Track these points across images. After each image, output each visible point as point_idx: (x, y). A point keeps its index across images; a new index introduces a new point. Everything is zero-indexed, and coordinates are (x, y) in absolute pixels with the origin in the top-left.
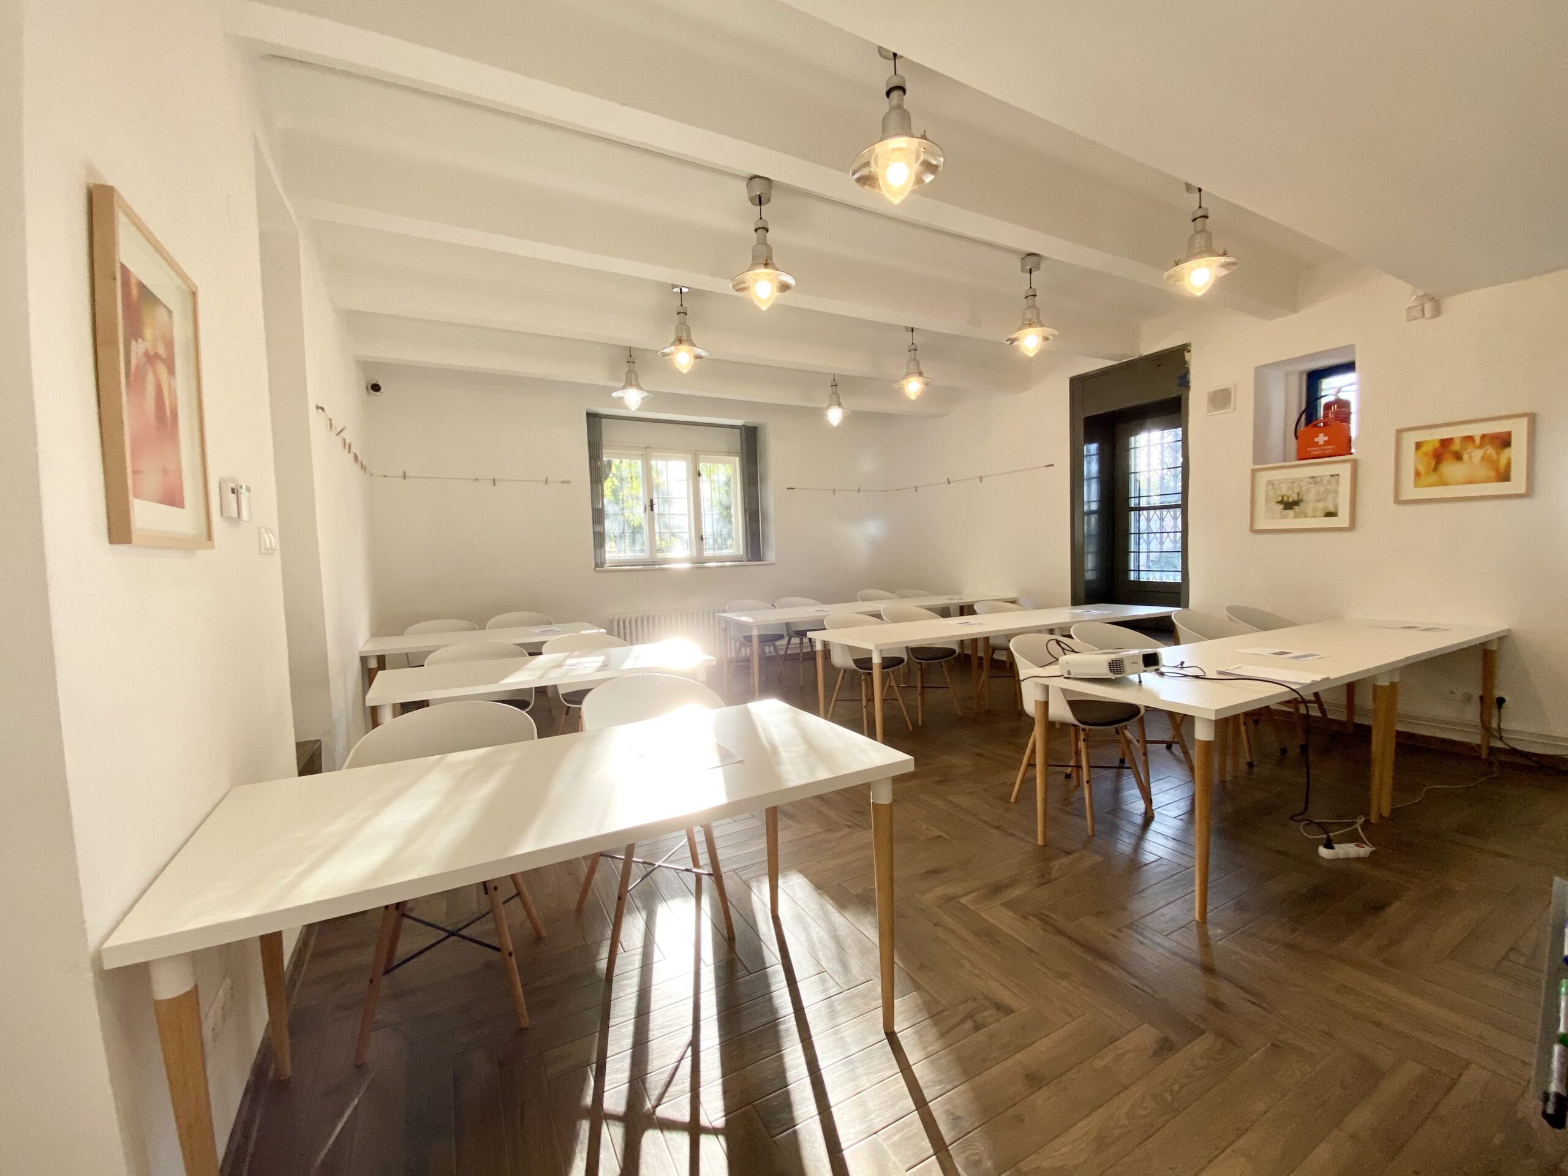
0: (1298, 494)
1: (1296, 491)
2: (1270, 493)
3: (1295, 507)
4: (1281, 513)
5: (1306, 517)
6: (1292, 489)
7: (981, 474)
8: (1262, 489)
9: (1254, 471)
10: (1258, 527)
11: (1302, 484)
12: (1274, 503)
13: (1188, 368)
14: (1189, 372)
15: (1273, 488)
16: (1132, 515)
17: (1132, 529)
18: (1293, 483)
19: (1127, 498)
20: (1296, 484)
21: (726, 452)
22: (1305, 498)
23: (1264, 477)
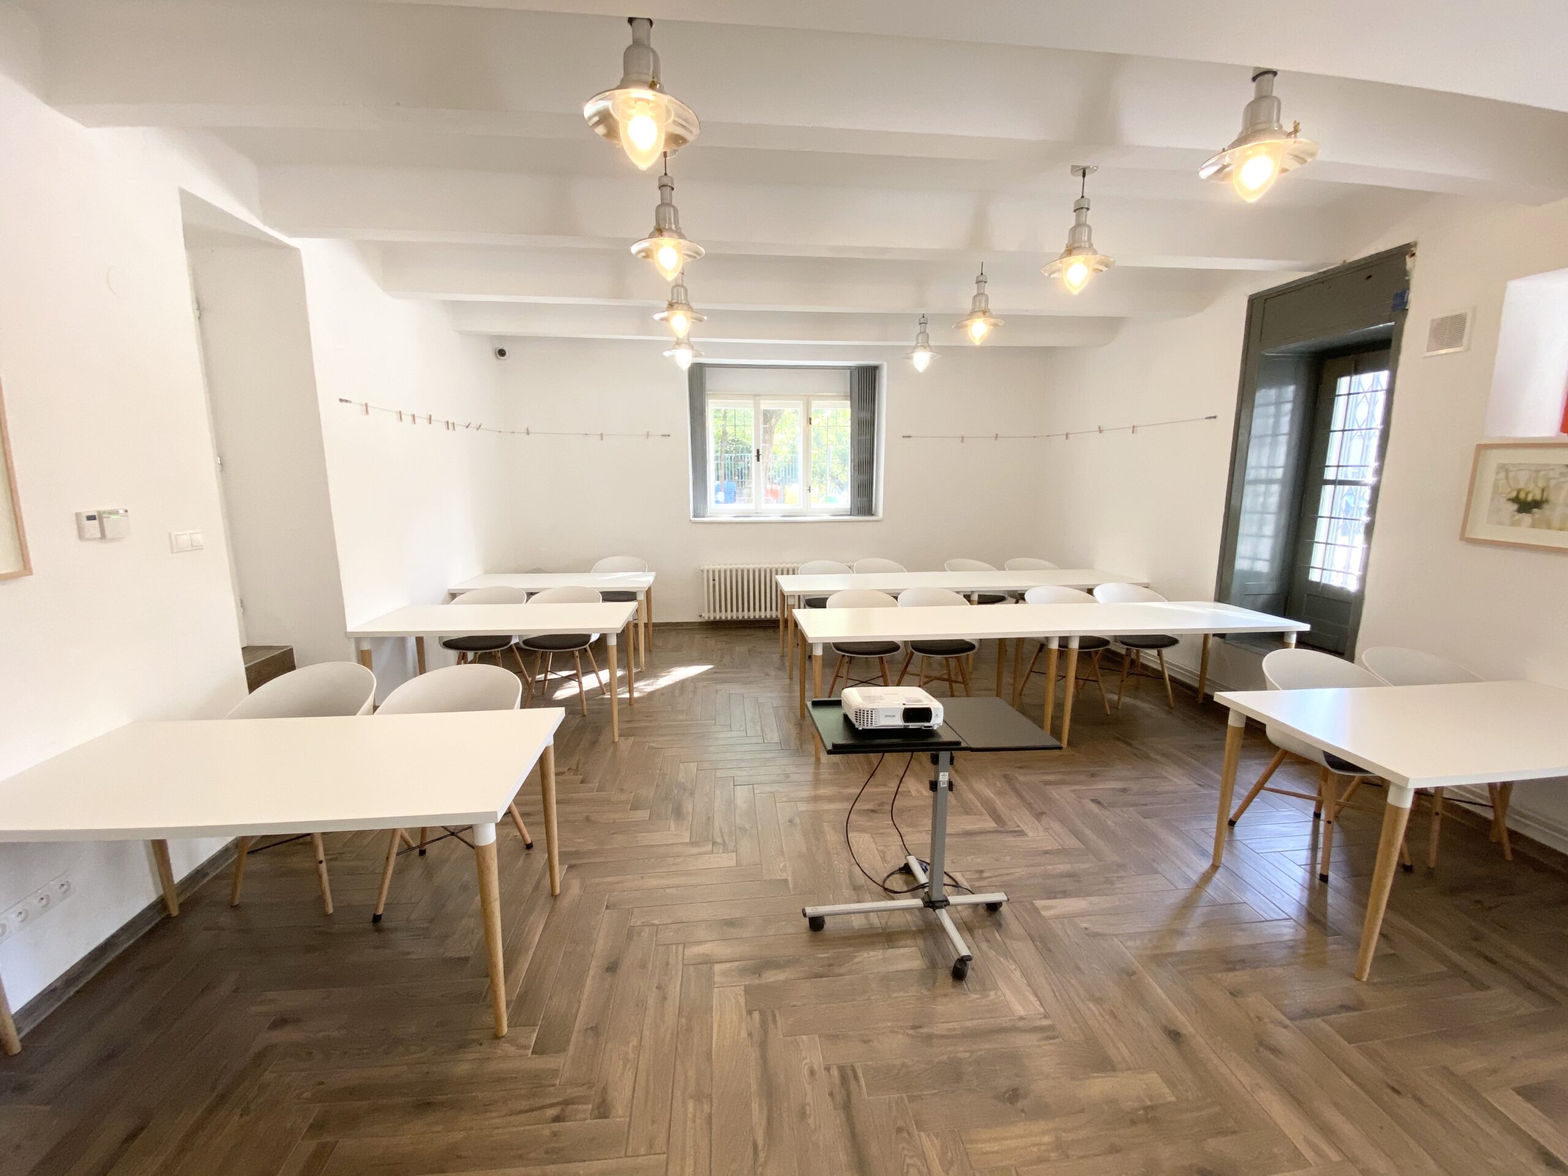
0: (1543, 490)
1: (1541, 484)
2: (1502, 483)
3: (1535, 510)
4: (1513, 516)
5: (1549, 527)
6: (1536, 482)
7: (1135, 424)
8: (1489, 477)
9: (1481, 448)
10: (1470, 534)
11: (1551, 474)
12: (1505, 500)
13: (1408, 282)
14: (1408, 288)
15: (1507, 478)
16: (1327, 491)
17: (1324, 509)
18: (1538, 471)
19: (1322, 466)
20: (1542, 473)
21: (841, 396)
22: (1552, 497)
23: (1495, 458)
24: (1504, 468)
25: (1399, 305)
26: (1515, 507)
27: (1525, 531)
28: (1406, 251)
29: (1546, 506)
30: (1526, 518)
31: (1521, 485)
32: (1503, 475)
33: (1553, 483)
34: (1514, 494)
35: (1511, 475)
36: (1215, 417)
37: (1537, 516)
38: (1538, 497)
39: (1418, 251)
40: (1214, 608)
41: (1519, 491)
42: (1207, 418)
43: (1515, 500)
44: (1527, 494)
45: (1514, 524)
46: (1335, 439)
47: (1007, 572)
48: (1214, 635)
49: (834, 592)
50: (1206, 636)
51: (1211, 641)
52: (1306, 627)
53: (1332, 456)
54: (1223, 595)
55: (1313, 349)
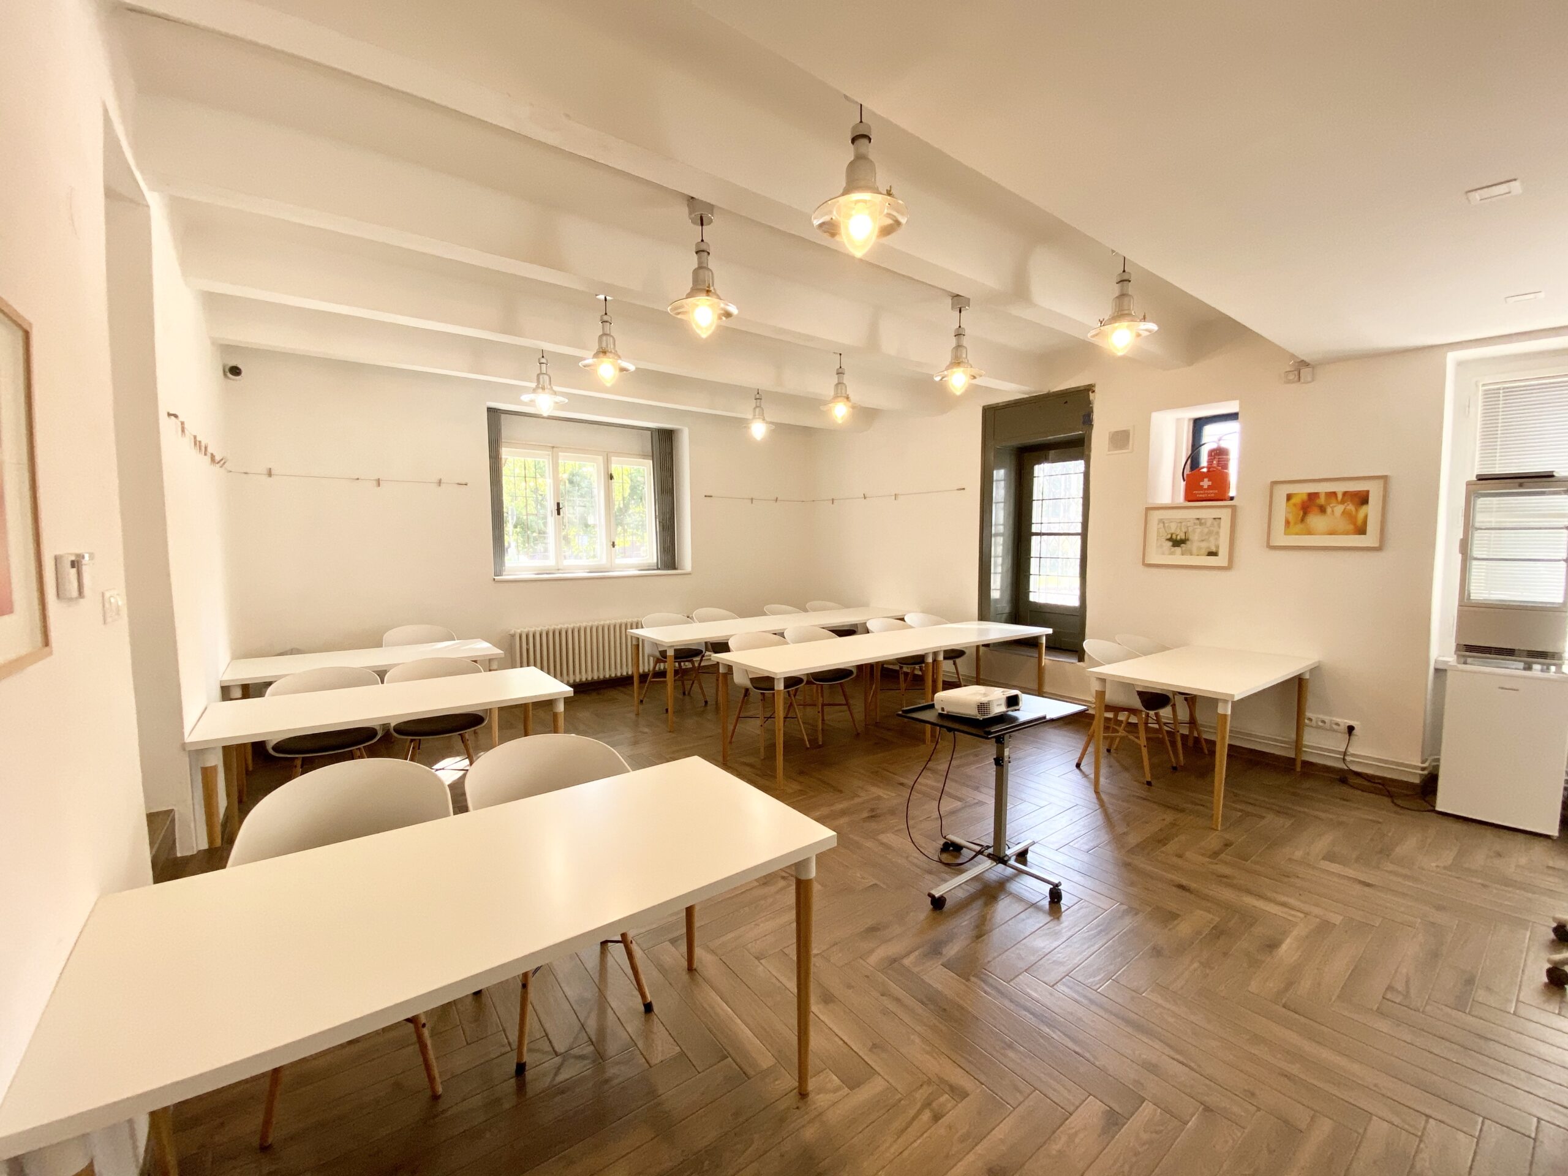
0: (1185, 533)
1: (1184, 530)
2: (1162, 529)
3: (1182, 545)
4: (1170, 549)
5: (1191, 555)
6: (1180, 529)
7: (897, 493)
8: (1154, 526)
9: (1148, 509)
10: (1149, 561)
11: (1189, 524)
12: (1164, 540)
13: (1092, 408)
14: (1092, 412)
15: (1164, 526)
16: (1035, 540)
17: (1034, 552)
18: (1181, 522)
19: (1030, 524)
20: (1183, 524)
21: (639, 455)
22: (1190, 537)
23: (1156, 515)
24: (1161, 521)
25: (1088, 421)
26: (1170, 543)
27: (1178, 557)
28: (1089, 389)
29: (1188, 542)
30: (1178, 550)
31: (1173, 531)
32: (1161, 525)
33: (1190, 529)
34: (1169, 536)
35: (1166, 525)
36: (964, 489)
37: (1184, 549)
38: (1183, 537)
39: (1097, 389)
40: (979, 624)
41: (1172, 535)
42: (958, 490)
43: (1170, 540)
44: (1177, 536)
45: (1172, 553)
46: (1036, 505)
47: (811, 614)
48: (983, 645)
49: (732, 636)
50: (978, 647)
51: (982, 649)
52: (1050, 631)
53: (1036, 517)
54: (983, 616)
55: (1020, 446)
